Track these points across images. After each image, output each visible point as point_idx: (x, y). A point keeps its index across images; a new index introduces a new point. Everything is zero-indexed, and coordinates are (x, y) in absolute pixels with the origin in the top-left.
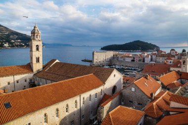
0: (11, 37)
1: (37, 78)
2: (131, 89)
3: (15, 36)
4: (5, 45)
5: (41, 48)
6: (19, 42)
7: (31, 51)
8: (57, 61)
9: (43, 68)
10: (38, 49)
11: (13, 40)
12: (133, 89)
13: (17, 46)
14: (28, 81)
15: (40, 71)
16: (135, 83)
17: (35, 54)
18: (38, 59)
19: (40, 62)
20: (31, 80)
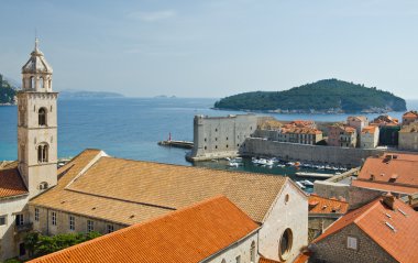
1: (42, 212)
2: (345, 242)
5: (52, 119)
7: (23, 125)
8: (103, 154)
9: (59, 177)
10: (42, 120)
12: (352, 243)
14: (11, 220)
15: (49, 186)
16: (356, 221)
17: (37, 136)
18: (42, 153)
19: (50, 161)
20: (19, 217)
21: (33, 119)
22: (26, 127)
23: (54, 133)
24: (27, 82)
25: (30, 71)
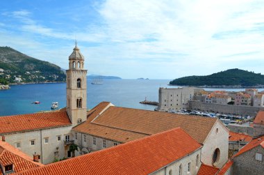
0: (26, 66)
1: (79, 134)
2: (254, 156)
3: (32, 64)
4: (17, 79)
5: (84, 85)
6: (37, 74)
7: (69, 88)
8: (111, 105)
9: (88, 116)
10: (79, 85)
11: (29, 71)
12: (259, 157)
13: (35, 80)
14: (63, 138)
15: (83, 121)
16: (261, 144)
17: (76, 94)
18: (79, 102)
19: (83, 107)
20: (67, 137)
21: (74, 84)
22: (71, 89)
23: (85, 92)
24: (72, 65)
25: (73, 59)
